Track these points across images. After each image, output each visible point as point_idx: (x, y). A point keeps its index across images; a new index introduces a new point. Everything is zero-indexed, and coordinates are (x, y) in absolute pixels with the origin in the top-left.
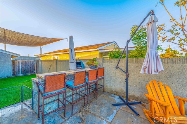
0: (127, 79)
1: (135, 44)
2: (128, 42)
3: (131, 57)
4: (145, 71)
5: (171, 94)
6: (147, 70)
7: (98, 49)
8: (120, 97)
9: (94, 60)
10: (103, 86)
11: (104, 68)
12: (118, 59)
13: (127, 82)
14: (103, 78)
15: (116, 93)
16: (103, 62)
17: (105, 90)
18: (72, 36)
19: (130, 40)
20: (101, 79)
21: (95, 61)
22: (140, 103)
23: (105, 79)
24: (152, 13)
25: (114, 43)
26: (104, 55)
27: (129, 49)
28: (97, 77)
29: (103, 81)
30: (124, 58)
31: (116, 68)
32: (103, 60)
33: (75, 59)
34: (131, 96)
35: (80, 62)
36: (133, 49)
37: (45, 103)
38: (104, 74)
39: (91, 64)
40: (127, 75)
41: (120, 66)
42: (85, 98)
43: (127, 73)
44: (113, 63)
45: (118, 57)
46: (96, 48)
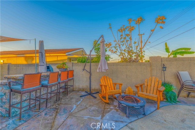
0: (90, 77)
1: (96, 53)
2: (91, 51)
3: (93, 62)
4: (99, 70)
5: (111, 82)
6: (100, 69)
7: (67, 54)
8: (86, 92)
9: (64, 64)
10: (73, 86)
11: (73, 70)
12: (85, 64)
13: (90, 79)
14: (73, 79)
15: (83, 90)
16: (72, 66)
17: (74, 89)
18: (43, 41)
19: (92, 50)
20: (71, 80)
21: (66, 65)
22: (98, 92)
23: (74, 80)
24: (102, 36)
25: (82, 49)
26: (72, 61)
27: (92, 56)
28: (68, 77)
29: (72, 82)
30: (88, 62)
31: (83, 70)
32: (72, 64)
33: (45, 63)
34: (93, 90)
35: (49, 65)
36: (95, 56)
37: (23, 100)
38: (73, 75)
39: (61, 67)
40: (91, 74)
41: (86, 68)
42: (57, 95)
43: (90, 73)
44: (81, 67)
45: (84, 62)
46: (65, 53)
